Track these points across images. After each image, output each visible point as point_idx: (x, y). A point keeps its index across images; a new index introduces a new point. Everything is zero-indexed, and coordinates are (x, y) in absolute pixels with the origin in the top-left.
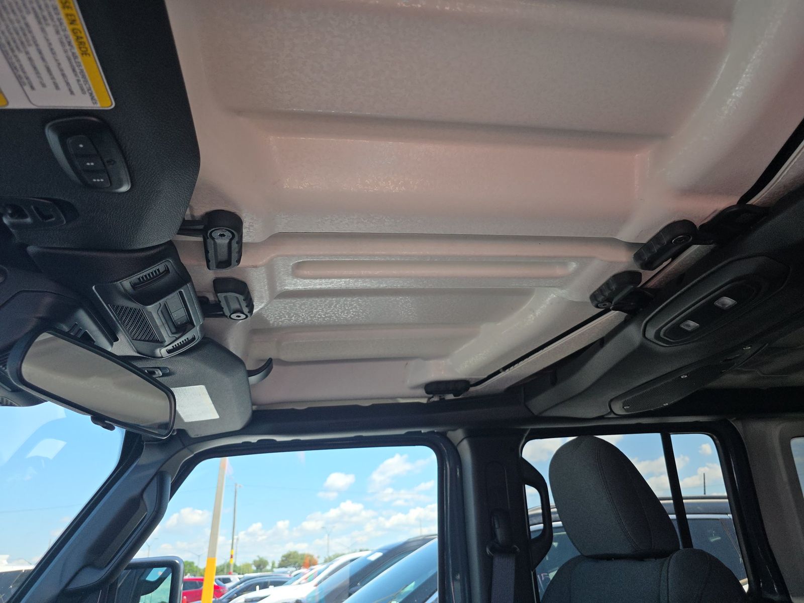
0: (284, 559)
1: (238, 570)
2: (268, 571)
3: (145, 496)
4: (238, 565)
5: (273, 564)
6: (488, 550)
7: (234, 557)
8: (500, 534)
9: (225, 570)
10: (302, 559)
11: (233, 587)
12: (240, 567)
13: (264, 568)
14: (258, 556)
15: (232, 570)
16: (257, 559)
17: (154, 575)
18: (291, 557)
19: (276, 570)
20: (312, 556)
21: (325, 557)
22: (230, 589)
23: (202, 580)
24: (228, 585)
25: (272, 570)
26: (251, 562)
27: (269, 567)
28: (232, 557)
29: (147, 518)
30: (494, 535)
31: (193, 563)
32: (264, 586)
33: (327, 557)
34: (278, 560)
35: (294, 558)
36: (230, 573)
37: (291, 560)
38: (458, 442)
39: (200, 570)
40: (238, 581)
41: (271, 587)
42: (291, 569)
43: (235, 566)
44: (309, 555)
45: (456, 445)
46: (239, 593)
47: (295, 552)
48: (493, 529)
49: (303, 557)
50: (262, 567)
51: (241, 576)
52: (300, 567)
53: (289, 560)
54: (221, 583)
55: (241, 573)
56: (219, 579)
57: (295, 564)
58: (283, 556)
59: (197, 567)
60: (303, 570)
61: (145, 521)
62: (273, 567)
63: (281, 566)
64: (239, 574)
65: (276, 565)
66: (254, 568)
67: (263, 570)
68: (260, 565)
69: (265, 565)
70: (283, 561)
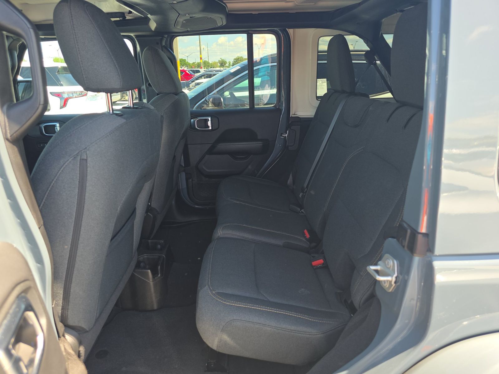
5: (230, 63)
14: (221, 58)
15: (202, 65)
16: (220, 60)
18: (239, 60)
26: (217, 61)
27: (227, 65)
31: (185, 60)
35: (241, 60)
36: (201, 68)
47: (242, 57)
50: (223, 65)
53: (238, 62)
54: (192, 73)
56: (191, 71)
58: (234, 59)
62: (229, 65)
66: (219, 65)
68: (223, 63)
69: (225, 64)
70: (235, 62)
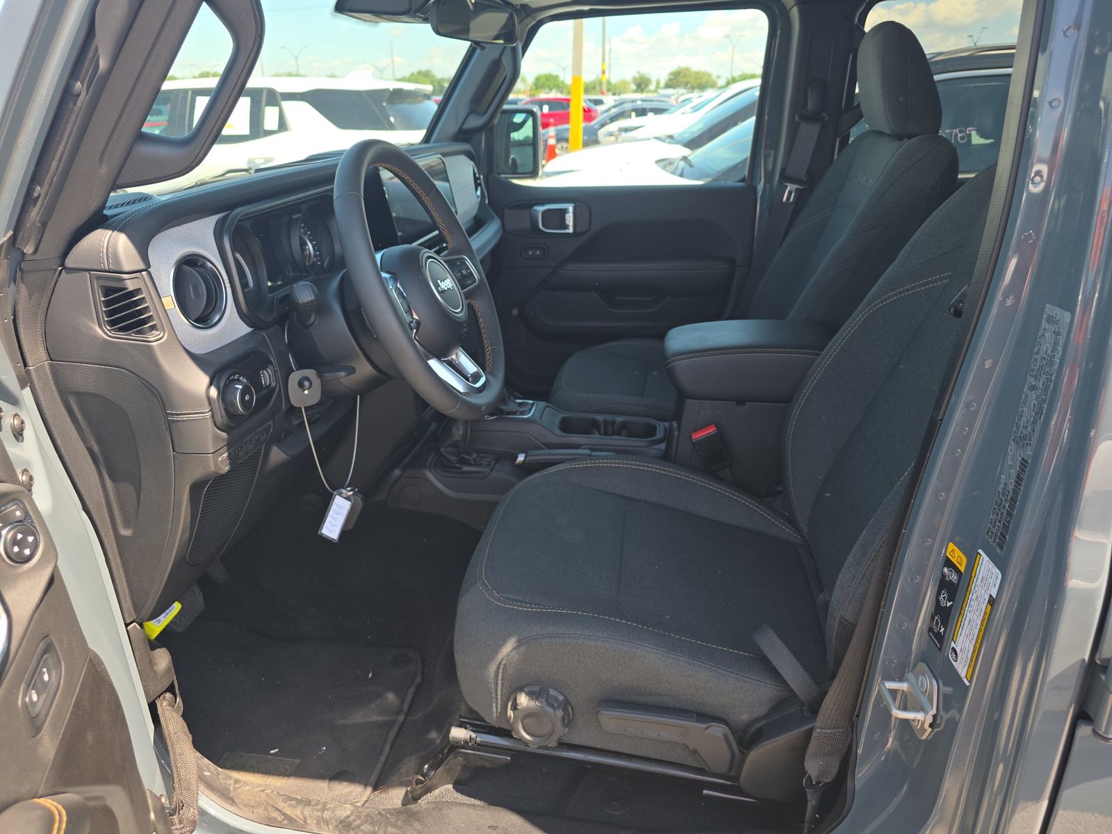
0: (672, 77)
1: (614, 90)
2: (650, 91)
3: (503, 58)
4: (613, 81)
5: (658, 82)
6: (797, 117)
7: (607, 72)
8: (811, 104)
9: (598, 88)
10: (696, 78)
11: (607, 111)
12: (615, 85)
13: (645, 87)
14: (638, 72)
15: (605, 88)
16: (637, 75)
17: (518, 118)
18: (682, 75)
19: (661, 91)
20: (710, 75)
21: (728, 79)
22: (602, 113)
23: (568, 100)
24: (600, 108)
25: (656, 91)
26: (629, 78)
27: (652, 87)
28: (604, 72)
29: (508, 77)
30: (805, 105)
31: (557, 77)
32: (641, 112)
33: (730, 78)
34: (664, 79)
35: (685, 76)
36: (603, 93)
37: (681, 80)
38: (790, 7)
39: (566, 86)
40: (613, 103)
41: (650, 115)
42: (681, 91)
43: (609, 83)
44: (705, 74)
45: (788, 8)
46: (613, 119)
47: (687, 69)
48: (806, 98)
49: (698, 75)
50: (643, 86)
51: (617, 97)
52: (693, 88)
53: (678, 79)
54: (592, 106)
55: (617, 92)
56: (590, 100)
57: (686, 84)
58: (671, 74)
59: (563, 82)
60: (695, 94)
61: (507, 80)
62: (658, 87)
63: (668, 86)
64: (614, 94)
65: (662, 84)
66: (633, 87)
67: (647, 89)
68: (641, 84)
69: (647, 85)
70: (670, 80)
